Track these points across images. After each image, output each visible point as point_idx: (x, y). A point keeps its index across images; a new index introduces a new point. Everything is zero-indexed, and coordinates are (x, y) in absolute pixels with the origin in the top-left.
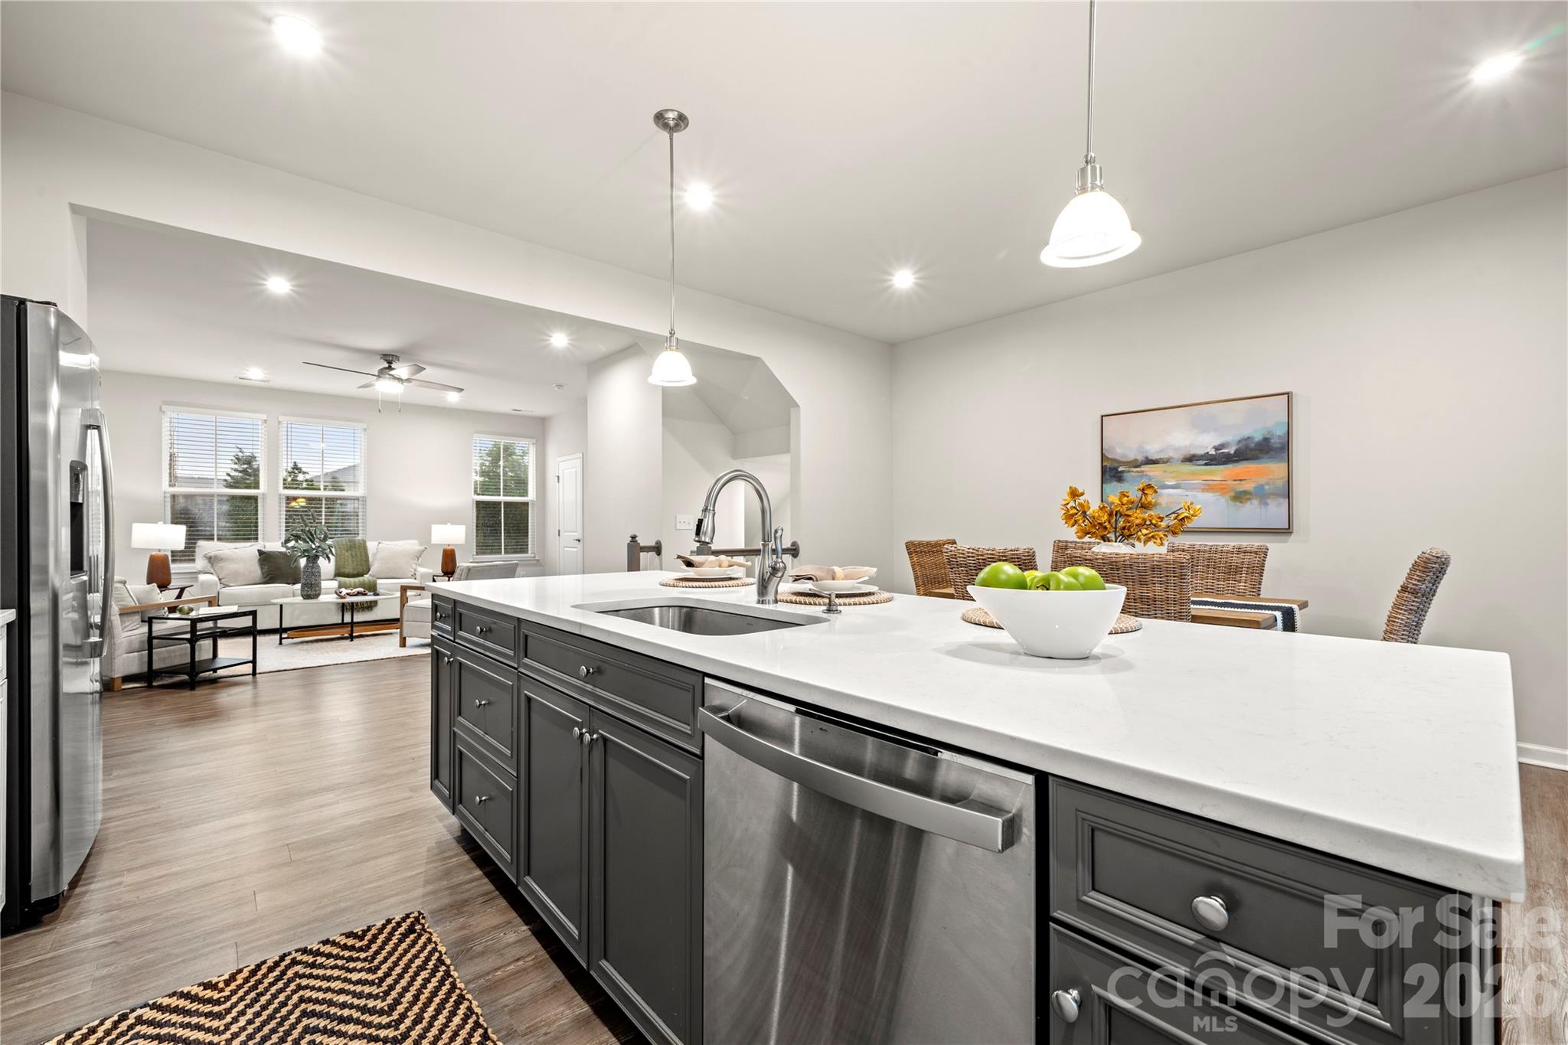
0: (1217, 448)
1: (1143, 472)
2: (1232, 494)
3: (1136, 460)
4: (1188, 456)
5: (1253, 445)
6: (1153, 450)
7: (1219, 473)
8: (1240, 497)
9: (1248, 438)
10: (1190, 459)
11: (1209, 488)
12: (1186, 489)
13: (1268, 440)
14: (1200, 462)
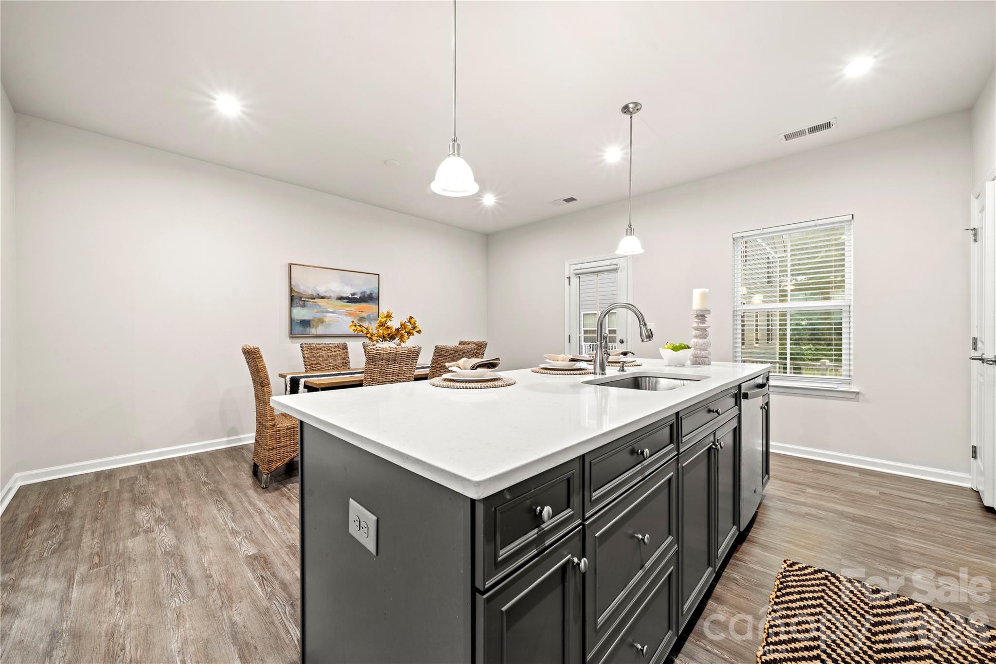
0: (352, 295)
1: (316, 302)
2: (358, 318)
3: (312, 295)
4: (340, 297)
5: (366, 296)
6: (322, 290)
7: (353, 307)
8: (361, 320)
9: (365, 292)
10: (341, 298)
11: (349, 314)
12: (338, 314)
13: (371, 294)
14: (345, 301)
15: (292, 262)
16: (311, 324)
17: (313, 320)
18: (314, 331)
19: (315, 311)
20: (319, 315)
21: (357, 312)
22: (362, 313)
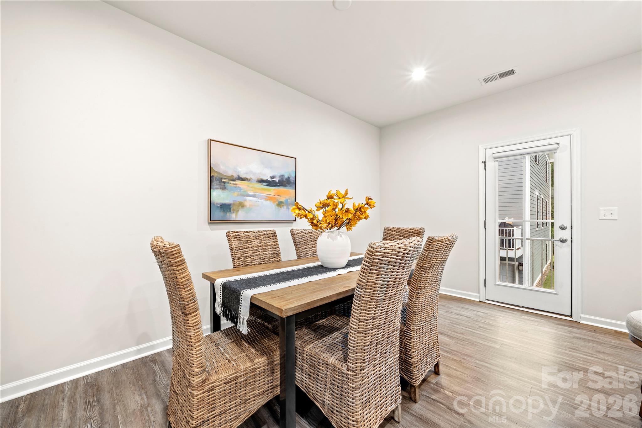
0: (272, 178)
1: (236, 184)
2: (277, 203)
3: (232, 176)
4: (259, 179)
5: (284, 179)
6: (243, 172)
7: (272, 191)
8: (280, 204)
9: (283, 175)
10: (261, 181)
11: (269, 198)
12: (258, 198)
13: (289, 177)
14: (265, 184)
15: (212, 139)
16: (232, 209)
17: (234, 204)
18: (235, 217)
19: (236, 194)
20: (240, 199)
21: (276, 197)
22: (281, 197)
